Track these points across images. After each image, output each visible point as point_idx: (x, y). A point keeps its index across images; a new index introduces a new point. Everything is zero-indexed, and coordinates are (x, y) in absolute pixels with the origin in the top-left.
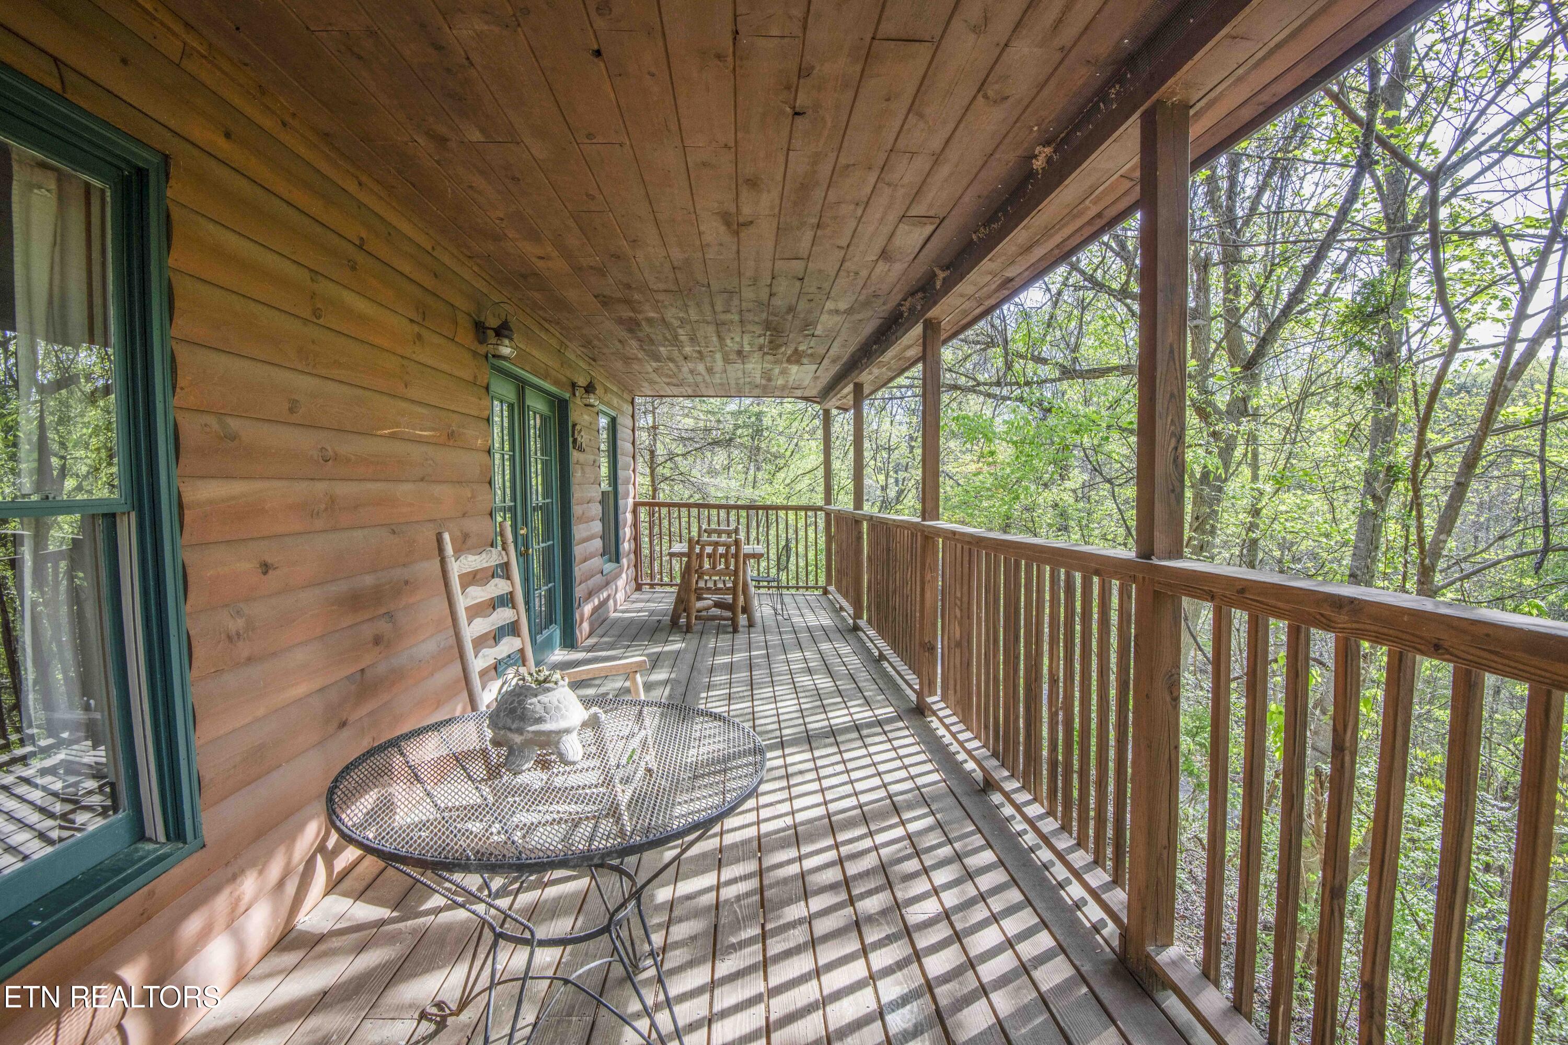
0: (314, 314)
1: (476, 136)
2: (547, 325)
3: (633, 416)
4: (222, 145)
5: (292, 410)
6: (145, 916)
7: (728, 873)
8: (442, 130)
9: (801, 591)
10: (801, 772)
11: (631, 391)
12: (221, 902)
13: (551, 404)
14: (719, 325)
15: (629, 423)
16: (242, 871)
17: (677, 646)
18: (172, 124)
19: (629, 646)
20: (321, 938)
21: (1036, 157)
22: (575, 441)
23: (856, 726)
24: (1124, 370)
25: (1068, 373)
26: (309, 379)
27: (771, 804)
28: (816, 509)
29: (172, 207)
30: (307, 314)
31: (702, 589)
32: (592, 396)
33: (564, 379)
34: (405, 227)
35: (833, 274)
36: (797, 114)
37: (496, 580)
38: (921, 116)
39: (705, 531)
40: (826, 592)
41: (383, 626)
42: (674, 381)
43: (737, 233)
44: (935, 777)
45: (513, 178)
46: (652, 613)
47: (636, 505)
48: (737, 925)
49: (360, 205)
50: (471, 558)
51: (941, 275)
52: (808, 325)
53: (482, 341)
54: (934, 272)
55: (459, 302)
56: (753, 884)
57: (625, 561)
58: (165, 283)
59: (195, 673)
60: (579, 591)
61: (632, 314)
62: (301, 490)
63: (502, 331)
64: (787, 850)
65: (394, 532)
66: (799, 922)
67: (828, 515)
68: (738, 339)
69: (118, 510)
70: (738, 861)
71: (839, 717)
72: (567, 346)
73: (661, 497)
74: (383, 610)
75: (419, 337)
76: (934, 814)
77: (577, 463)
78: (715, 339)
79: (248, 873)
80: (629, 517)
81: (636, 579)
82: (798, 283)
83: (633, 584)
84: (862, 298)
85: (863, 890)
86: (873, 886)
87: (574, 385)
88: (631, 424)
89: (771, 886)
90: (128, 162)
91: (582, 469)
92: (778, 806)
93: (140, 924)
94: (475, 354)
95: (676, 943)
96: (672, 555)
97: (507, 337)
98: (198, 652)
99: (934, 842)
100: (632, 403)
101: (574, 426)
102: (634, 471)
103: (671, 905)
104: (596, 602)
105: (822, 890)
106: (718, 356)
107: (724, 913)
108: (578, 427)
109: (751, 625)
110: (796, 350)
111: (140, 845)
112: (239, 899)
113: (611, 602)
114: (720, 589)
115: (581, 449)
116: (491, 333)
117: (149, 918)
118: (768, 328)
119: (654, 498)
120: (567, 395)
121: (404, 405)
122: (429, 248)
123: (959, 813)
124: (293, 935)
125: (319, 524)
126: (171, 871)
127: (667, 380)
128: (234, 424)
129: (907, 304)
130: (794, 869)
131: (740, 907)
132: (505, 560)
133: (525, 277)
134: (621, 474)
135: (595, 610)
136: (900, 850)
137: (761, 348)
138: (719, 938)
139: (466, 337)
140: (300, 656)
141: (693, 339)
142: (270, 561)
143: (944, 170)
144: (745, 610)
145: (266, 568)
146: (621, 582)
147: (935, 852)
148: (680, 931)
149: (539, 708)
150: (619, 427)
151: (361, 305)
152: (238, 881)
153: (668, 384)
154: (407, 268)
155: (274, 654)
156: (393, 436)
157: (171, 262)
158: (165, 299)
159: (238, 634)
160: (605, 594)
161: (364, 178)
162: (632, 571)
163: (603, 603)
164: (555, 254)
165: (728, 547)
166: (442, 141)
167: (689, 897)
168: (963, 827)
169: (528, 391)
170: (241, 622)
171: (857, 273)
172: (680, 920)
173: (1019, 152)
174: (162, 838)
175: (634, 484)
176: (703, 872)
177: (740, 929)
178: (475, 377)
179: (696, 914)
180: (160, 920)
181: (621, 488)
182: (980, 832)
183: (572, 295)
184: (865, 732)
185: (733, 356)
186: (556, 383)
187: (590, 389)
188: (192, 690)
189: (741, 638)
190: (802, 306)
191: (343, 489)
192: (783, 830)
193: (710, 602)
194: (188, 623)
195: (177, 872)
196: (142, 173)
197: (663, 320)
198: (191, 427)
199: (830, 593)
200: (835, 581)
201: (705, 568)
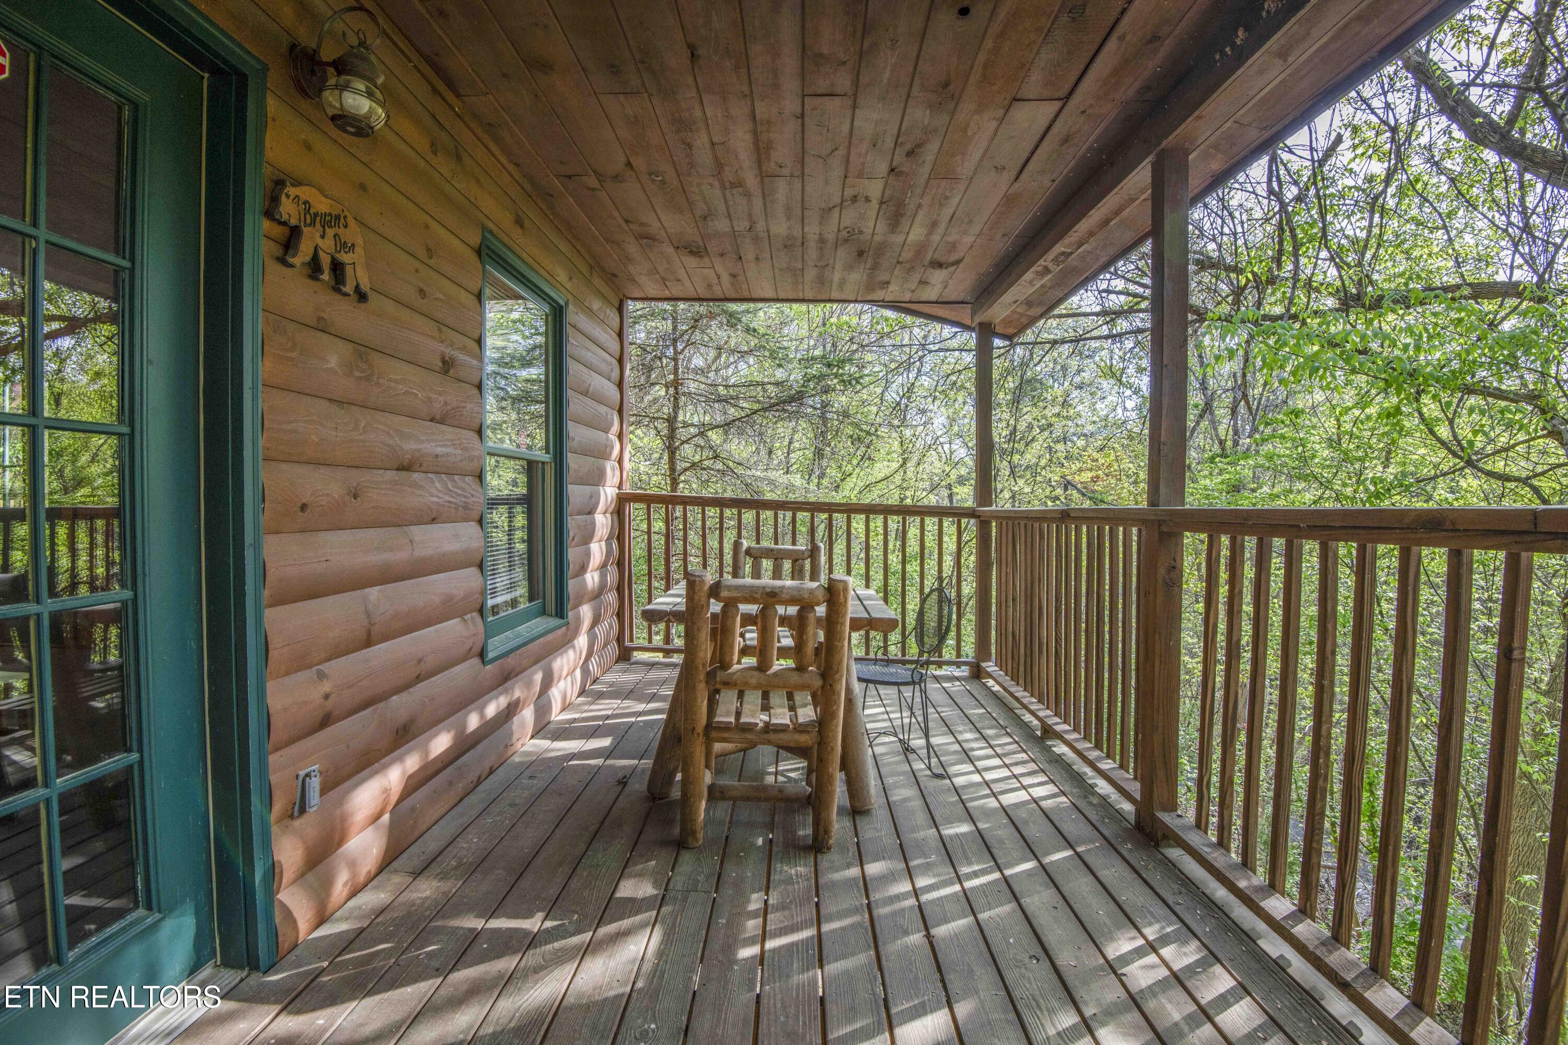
3: (620, 332)
11: (614, 283)
15: (607, 336)
39: (748, 552)
40: (978, 673)
47: (622, 500)
57: (585, 611)
67: (984, 521)
73: (684, 492)
80: (602, 523)
81: (620, 640)
83: (611, 654)
102: (620, 438)
113: (524, 716)
119: (674, 490)
134: (577, 434)
146: (567, 660)
160: (499, 704)
162: (606, 628)
165: (806, 606)
175: (620, 461)
181: (575, 463)
199: (990, 675)
200: (999, 653)
201: (736, 667)
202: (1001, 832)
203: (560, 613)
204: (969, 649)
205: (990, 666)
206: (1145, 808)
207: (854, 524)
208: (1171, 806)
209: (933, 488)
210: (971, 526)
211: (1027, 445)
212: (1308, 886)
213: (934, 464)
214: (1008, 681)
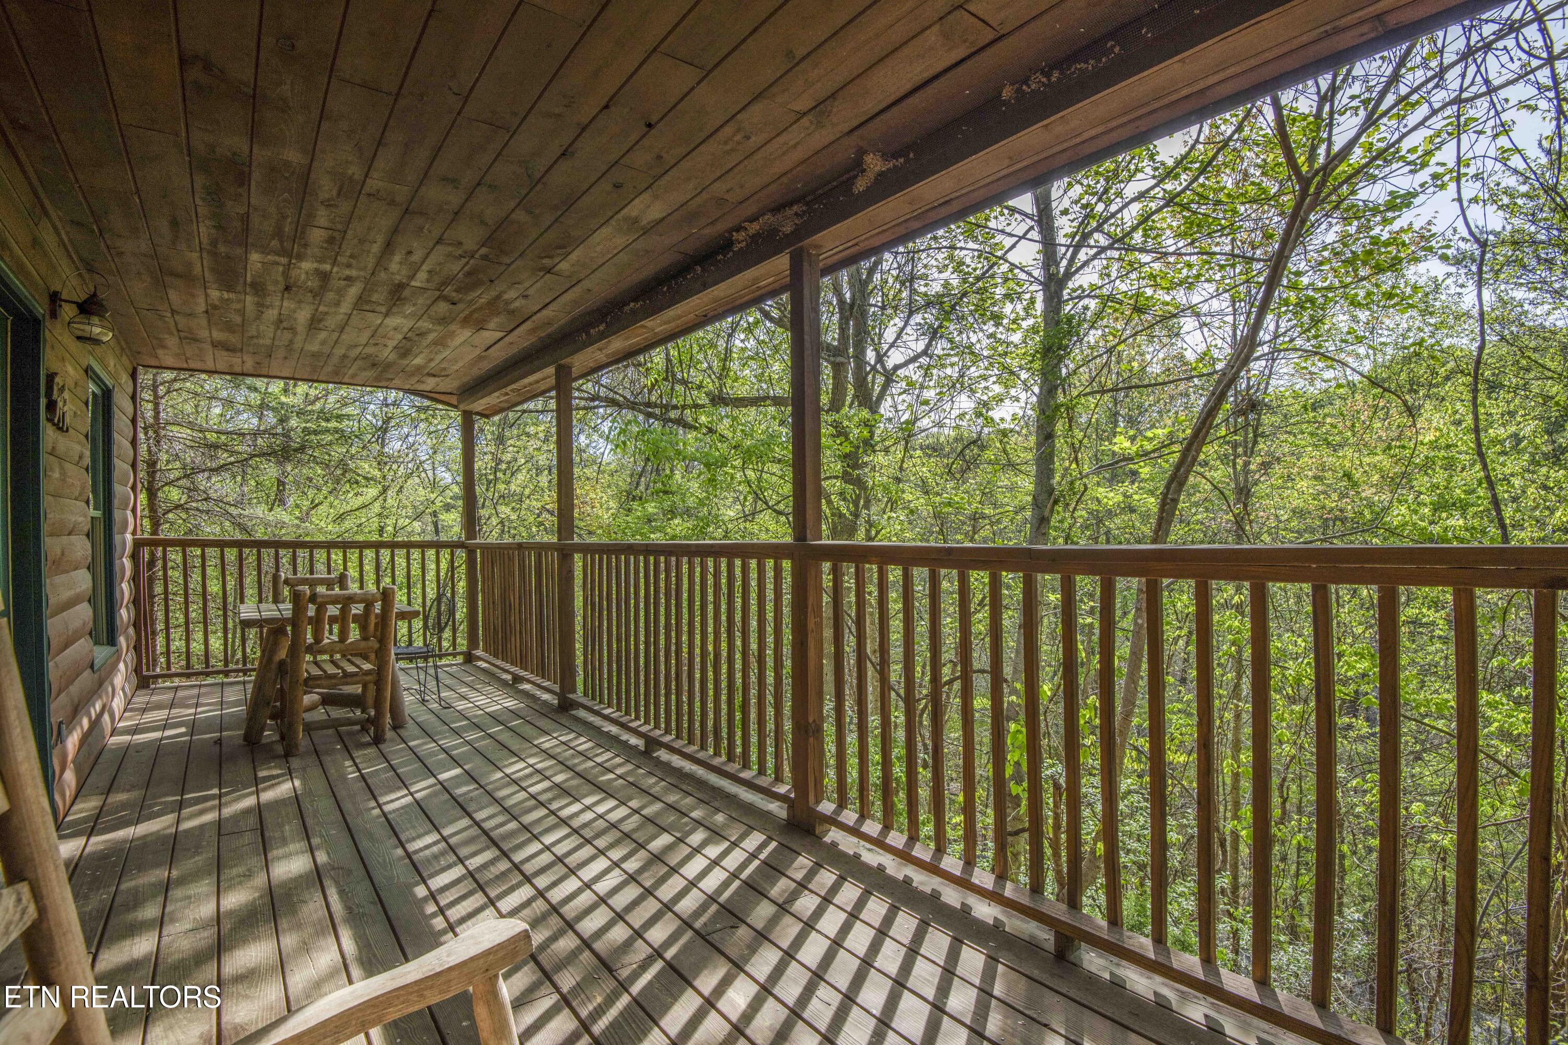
3: (133, 398)
11: (134, 356)
15: (127, 405)
17: (284, 789)
22: (50, 406)
24: (777, 401)
25: (719, 400)
28: (459, 546)
32: (95, 320)
33: (36, 277)
39: (287, 582)
40: (470, 659)
42: (234, 339)
46: (193, 727)
47: (135, 545)
57: (122, 640)
60: (57, 712)
67: (471, 552)
77: (53, 452)
80: (127, 564)
81: (139, 669)
83: (134, 680)
87: (53, 295)
88: (130, 410)
91: (61, 466)
100: (133, 377)
101: (51, 375)
102: (133, 488)
104: (85, 724)
108: (59, 381)
109: (398, 724)
113: (106, 718)
114: (353, 675)
115: (61, 424)
120: (43, 312)
134: (117, 490)
135: (84, 739)
146: (119, 679)
150: (114, 409)
160: (97, 706)
162: (132, 656)
163: (96, 723)
181: (117, 514)
186: (20, 272)
187: (89, 307)
199: (480, 659)
200: (485, 642)
201: (326, 641)
203: (114, 641)
204: (462, 643)
205: (479, 652)
206: (562, 696)
207: (333, 556)
208: (574, 691)
209: (418, 517)
210: (461, 554)
211: (513, 474)
212: (619, 704)
213: (417, 492)
214: (491, 659)
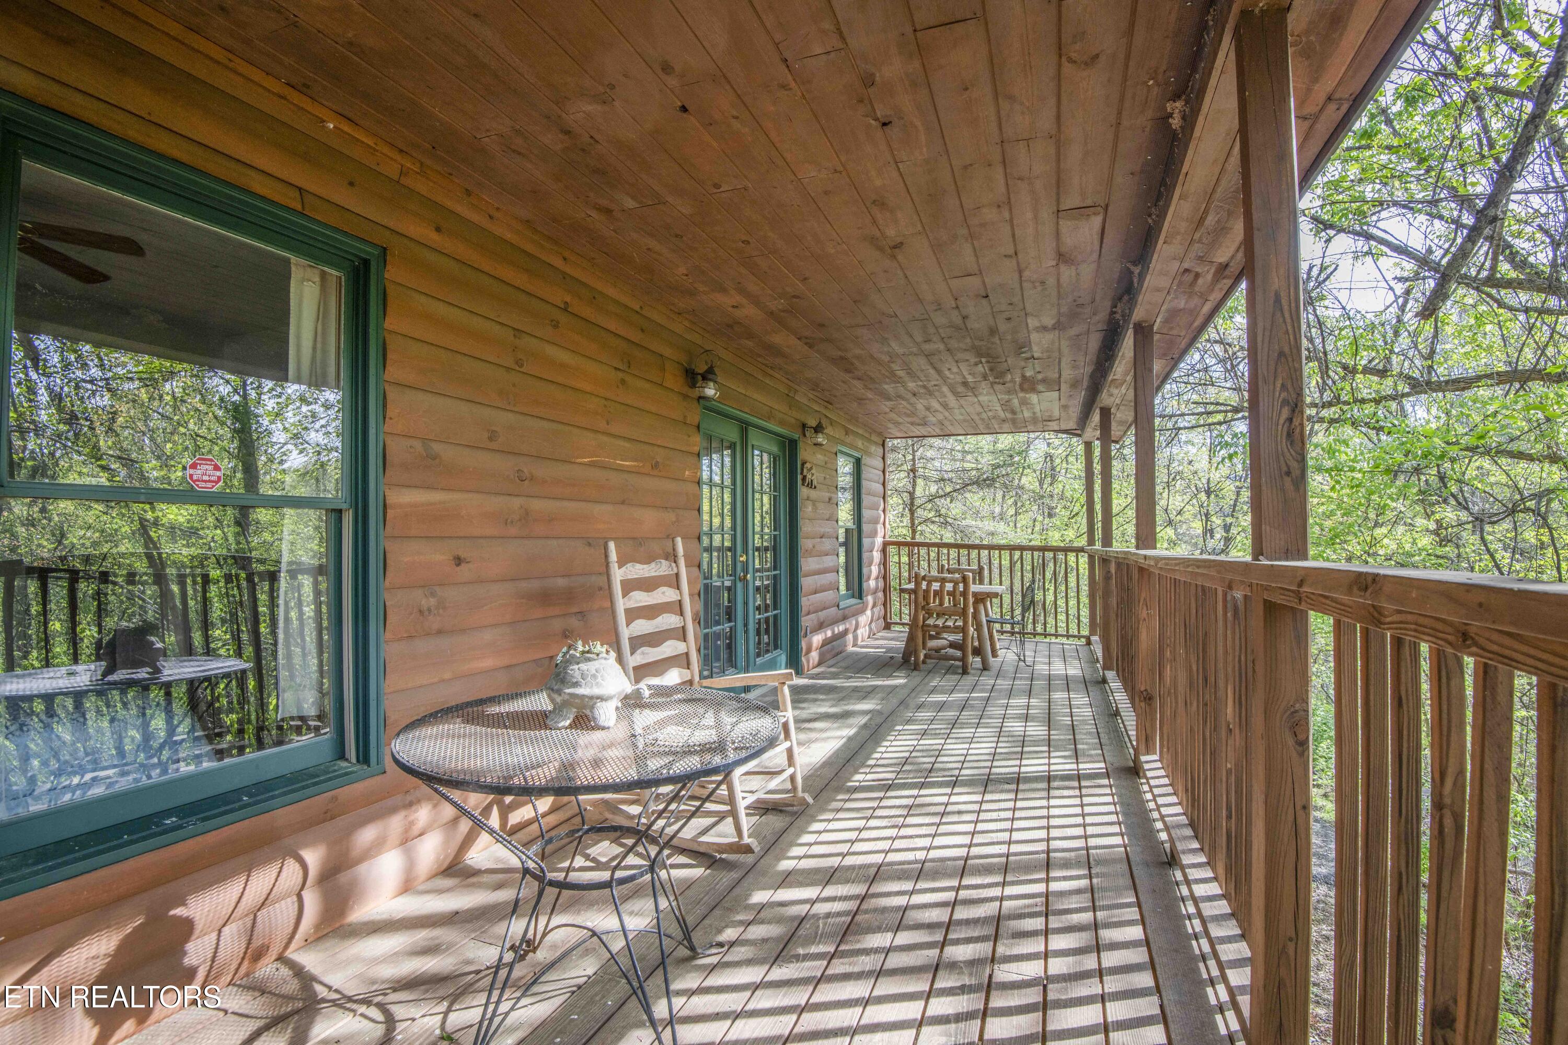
0: (517, 363)
1: (630, 204)
2: (771, 372)
3: (883, 458)
4: (434, 237)
5: (491, 439)
6: (328, 816)
7: (830, 891)
8: (604, 202)
9: (1060, 640)
10: (960, 813)
11: (880, 434)
12: (396, 823)
13: (782, 445)
14: (928, 356)
15: (878, 463)
16: (419, 801)
17: (897, 682)
18: (391, 224)
19: (851, 677)
20: (477, 872)
21: (1171, 115)
22: (804, 479)
23: (1049, 777)
26: (510, 415)
27: (911, 837)
28: (1079, 550)
29: (387, 284)
30: (510, 362)
31: (929, 626)
32: (820, 435)
33: (793, 421)
34: (611, 292)
35: (1017, 286)
36: (884, 124)
37: (664, 589)
38: (1011, 98)
40: (1089, 643)
41: (574, 622)
42: (916, 420)
43: (894, 257)
44: (1118, 840)
45: (677, 236)
46: (889, 650)
47: (886, 545)
48: (813, 939)
49: (565, 275)
50: (638, 566)
51: (1136, 270)
52: (1021, 347)
53: (693, 385)
54: (1128, 269)
55: (667, 352)
56: (851, 905)
57: (870, 599)
58: (381, 341)
59: (388, 635)
60: (806, 621)
61: (840, 353)
62: (495, 503)
63: (708, 375)
64: (902, 882)
65: (590, 544)
66: (876, 951)
67: (1091, 558)
68: (955, 370)
69: (344, 506)
70: (847, 881)
71: (1034, 766)
72: (796, 391)
73: (919, 539)
74: (574, 609)
75: (623, 382)
76: (1091, 878)
77: (808, 499)
78: (932, 371)
79: (423, 805)
80: (877, 556)
81: (885, 618)
82: (984, 301)
83: (881, 623)
84: (1064, 309)
85: (963, 936)
86: (976, 934)
87: (804, 426)
88: (881, 466)
89: (866, 912)
90: (356, 256)
91: (814, 505)
92: (917, 840)
93: (324, 821)
94: (685, 397)
95: (747, 941)
96: (902, 591)
97: (711, 380)
98: (391, 618)
99: (1074, 906)
100: (883, 445)
101: (803, 464)
102: (884, 511)
103: (762, 907)
104: (829, 634)
105: (918, 926)
106: (945, 389)
107: (807, 925)
108: (808, 465)
109: (985, 667)
110: (1024, 377)
111: (339, 762)
112: (412, 823)
113: (850, 637)
114: (949, 627)
115: (811, 485)
116: (700, 377)
117: (332, 818)
118: (980, 354)
119: (913, 538)
120: (796, 436)
121: (605, 439)
122: (637, 308)
123: (1126, 881)
124: (461, 866)
125: (513, 531)
126: (355, 785)
127: (909, 420)
128: (437, 447)
129: (1119, 309)
130: (901, 901)
131: (825, 924)
132: (675, 571)
133: (730, 326)
134: (866, 513)
135: (826, 642)
136: (1028, 906)
137: (985, 377)
138: (789, 946)
139: (674, 381)
140: (488, 636)
141: (911, 374)
142: (463, 555)
143: (1074, 154)
144: (977, 652)
145: (458, 561)
146: (864, 619)
147: (1069, 916)
148: (757, 932)
149: (577, 675)
150: (863, 468)
151: (564, 357)
152: (414, 808)
153: (912, 424)
154: (612, 326)
155: (463, 631)
156: (592, 465)
157: (386, 325)
158: (381, 353)
159: (429, 610)
160: (841, 628)
161: (566, 254)
162: (879, 610)
163: (839, 637)
164: (744, 301)
165: (956, 584)
166: (608, 212)
167: (783, 904)
168: (1120, 896)
169: (752, 432)
170: (432, 601)
171: (1043, 283)
172: (762, 922)
173: (1150, 114)
174: (354, 760)
175: (884, 524)
176: (808, 885)
177: (813, 943)
178: (685, 417)
179: (779, 920)
180: (341, 822)
181: (866, 528)
182: (1140, 907)
183: (779, 339)
184: (1055, 784)
185: (960, 389)
186: (782, 423)
187: (818, 429)
188: (383, 646)
189: (969, 680)
190: (1003, 327)
191: (536, 505)
192: (909, 863)
193: (945, 642)
194: (386, 596)
195: (358, 788)
196: (366, 263)
197: (872, 357)
198: (396, 448)
199: (1093, 643)
201: (932, 604)
202: (1039, 683)
203: (860, 597)
204: (1085, 632)
205: (1095, 639)
210: (1084, 559)
